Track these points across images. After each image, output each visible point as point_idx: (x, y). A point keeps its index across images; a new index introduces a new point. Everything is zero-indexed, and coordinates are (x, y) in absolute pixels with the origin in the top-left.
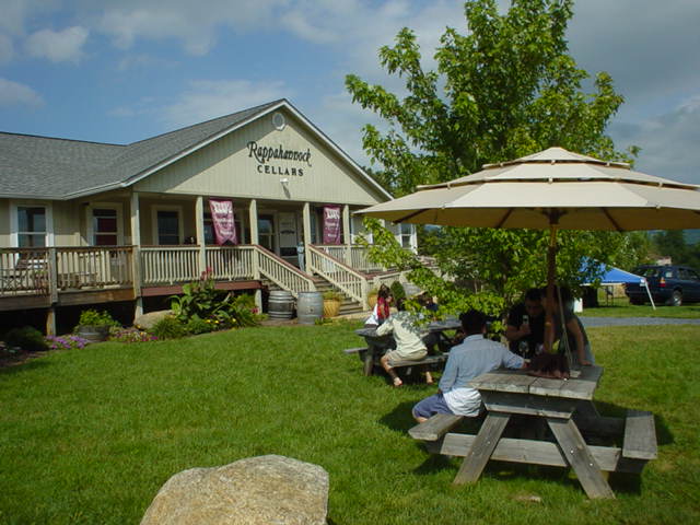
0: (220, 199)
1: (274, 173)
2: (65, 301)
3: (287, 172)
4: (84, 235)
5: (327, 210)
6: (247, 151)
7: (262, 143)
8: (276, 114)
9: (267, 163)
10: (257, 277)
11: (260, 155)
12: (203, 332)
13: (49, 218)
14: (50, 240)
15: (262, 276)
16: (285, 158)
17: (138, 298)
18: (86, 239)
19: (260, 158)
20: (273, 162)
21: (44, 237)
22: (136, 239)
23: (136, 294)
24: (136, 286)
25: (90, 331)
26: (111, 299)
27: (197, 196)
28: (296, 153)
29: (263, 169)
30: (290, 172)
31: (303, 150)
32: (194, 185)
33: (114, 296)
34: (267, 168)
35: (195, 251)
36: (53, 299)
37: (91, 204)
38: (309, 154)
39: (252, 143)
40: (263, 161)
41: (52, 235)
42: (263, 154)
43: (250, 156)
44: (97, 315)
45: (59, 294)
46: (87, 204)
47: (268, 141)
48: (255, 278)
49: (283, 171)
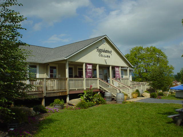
0: (90, 64)
1: (103, 57)
2: (48, 96)
3: (106, 56)
4: (47, 74)
5: (115, 68)
6: (96, 50)
7: (100, 48)
8: (103, 39)
9: (101, 54)
10: (99, 88)
11: (99, 51)
12: (92, 106)
13: (38, 69)
14: (38, 76)
15: (100, 87)
16: (106, 52)
17: (68, 94)
18: (48, 76)
19: (100, 52)
20: (103, 53)
21: (36, 74)
22: (67, 76)
23: (68, 93)
24: (68, 91)
25: (59, 106)
26: (61, 95)
27: (83, 63)
28: (108, 51)
29: (100, 55)
30: (107, 56)
31: (110, 50)
32: (83, 60)
33: (61, 94)
34: (101, 55)
35: (83, 80)
36: (44, 95)
37: (50, 65)
38: (111, 51)
39: (98, 47)
40: (100, 53)
41: (38, 74)
42: (100, 51)
43: (97, 51)
44: (60, 100)
45: (46, 93)
46: (49, 65)
47: (101, 47)
48: (98, 88)
49: (105, 56)
